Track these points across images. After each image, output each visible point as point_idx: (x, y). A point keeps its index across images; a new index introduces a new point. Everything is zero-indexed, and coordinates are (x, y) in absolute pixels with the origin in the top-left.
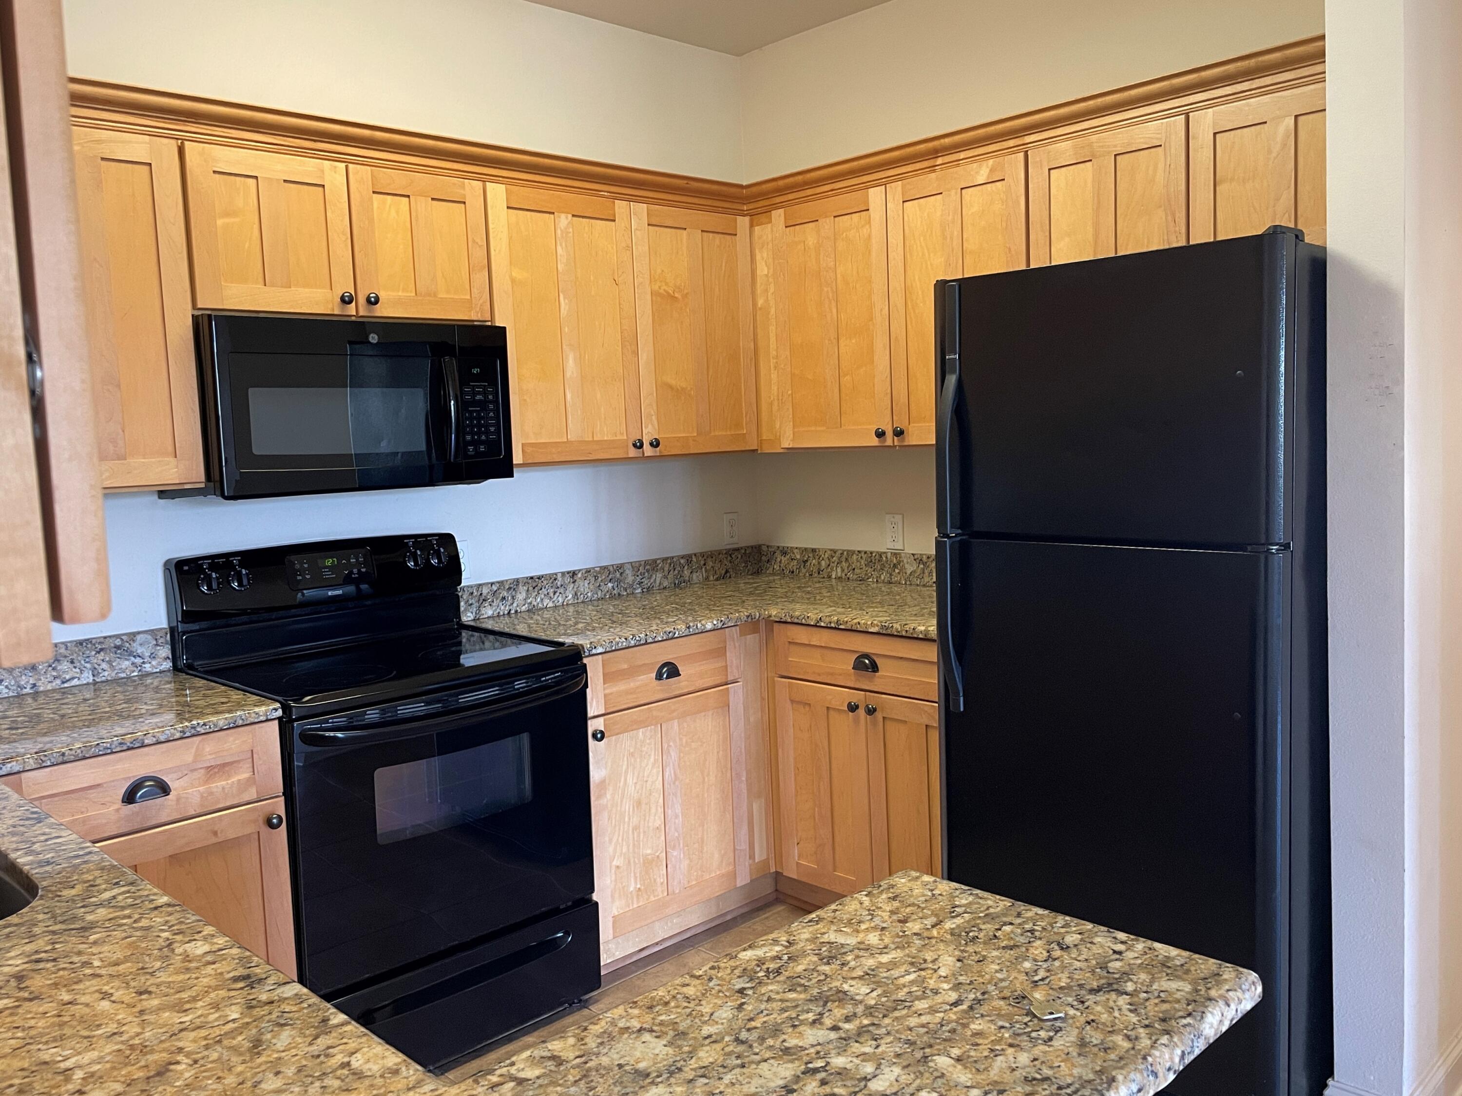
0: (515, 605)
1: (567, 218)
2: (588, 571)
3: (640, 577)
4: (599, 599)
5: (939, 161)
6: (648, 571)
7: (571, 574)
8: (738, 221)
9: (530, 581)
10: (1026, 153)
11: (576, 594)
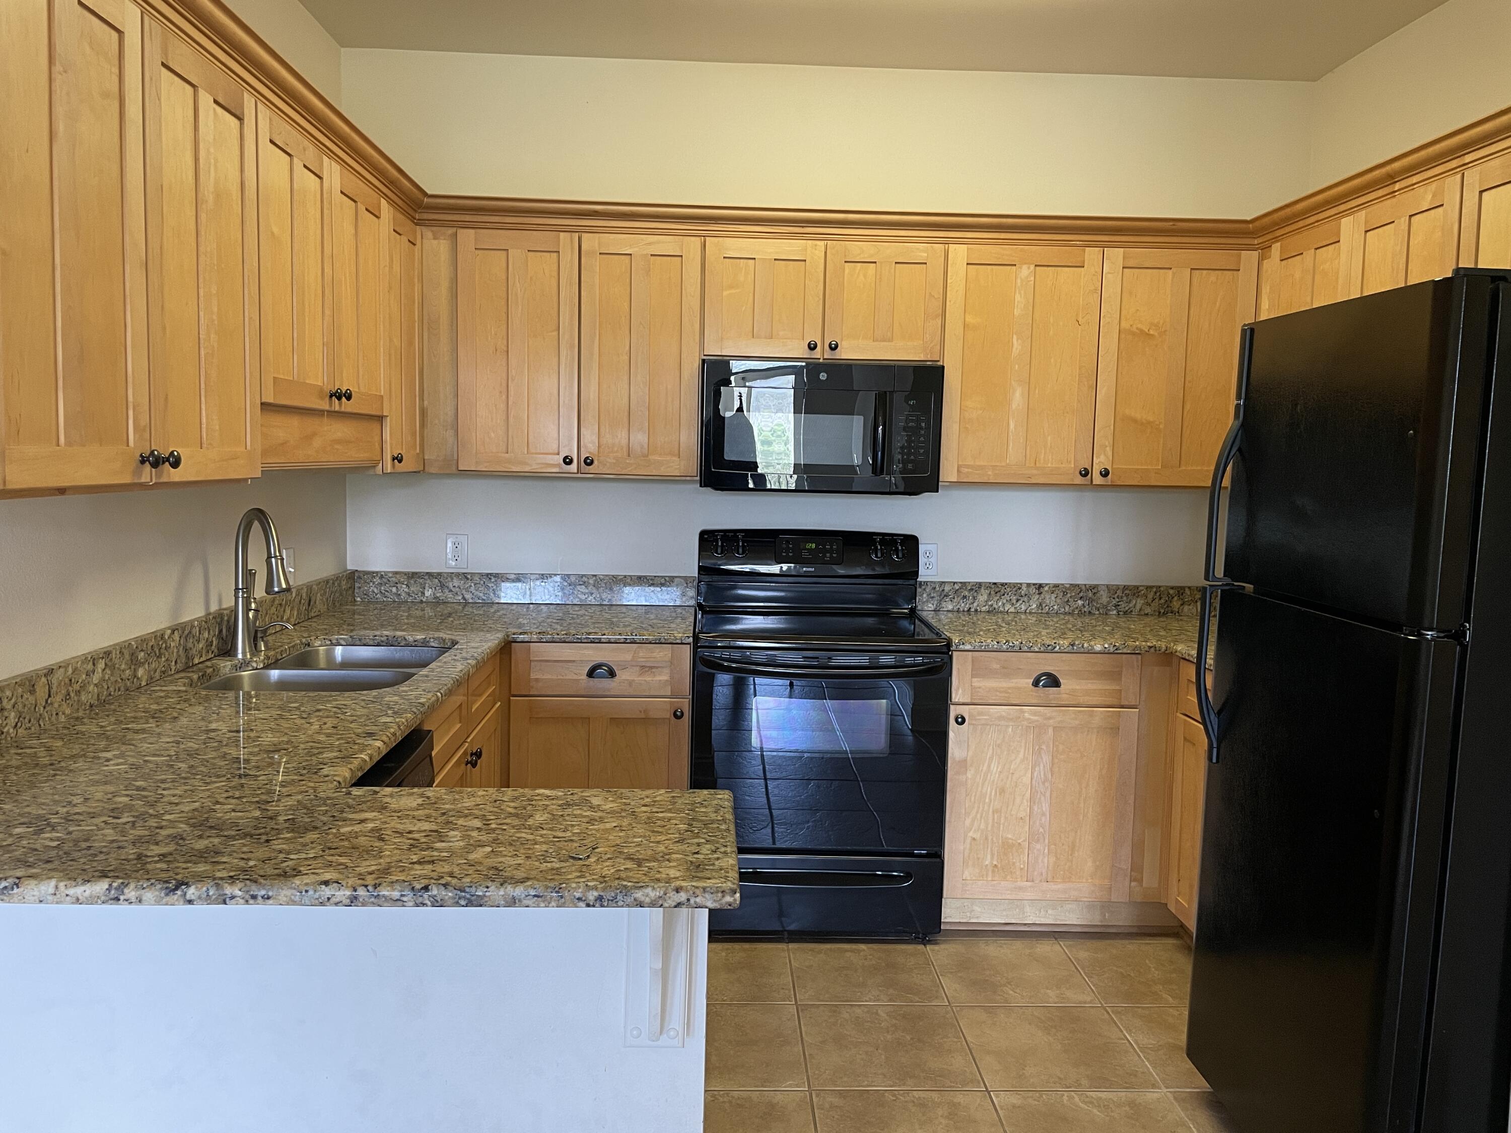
0: (975, 604)
1: (1029, 268)
2: (1056, 586)
3: (1117, 600)
4: (1066, 613)
5: (1397, 186)
6: (1127, 595)
7: (1037, 586)
8: (1242, 256)
9: (993, 586)
10: (1463, 173)
11: (1041, 605)
